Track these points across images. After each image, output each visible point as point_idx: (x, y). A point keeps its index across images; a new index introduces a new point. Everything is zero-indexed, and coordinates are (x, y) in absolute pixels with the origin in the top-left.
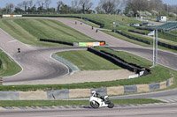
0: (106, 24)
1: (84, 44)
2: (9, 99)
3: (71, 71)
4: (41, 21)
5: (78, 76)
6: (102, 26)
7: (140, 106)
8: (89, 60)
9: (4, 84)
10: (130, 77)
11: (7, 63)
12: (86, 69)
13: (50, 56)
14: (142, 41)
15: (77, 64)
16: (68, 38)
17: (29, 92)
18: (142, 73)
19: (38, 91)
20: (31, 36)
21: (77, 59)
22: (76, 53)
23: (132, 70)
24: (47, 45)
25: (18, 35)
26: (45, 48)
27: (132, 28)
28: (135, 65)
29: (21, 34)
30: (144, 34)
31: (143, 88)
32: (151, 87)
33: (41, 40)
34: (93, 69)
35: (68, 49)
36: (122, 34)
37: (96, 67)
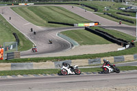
0: (99, 8)
1: (82, 25)
2: (25, 68)
3: (72, 46)
4: (48, 8)
5: (78, 49)
6: (96, 10)
7: (127, 72)
8: (86, 37)
9: (21, 57)
10: (119, 50)
11: (23, 41)
12: (84, 44)
13: (56, 35)
14: (127, 21)
15: (78, 40)
16: (69, 21)
17: (41, 63)
18: (127, 46)
19: (47, 62)
20: (41, 19)
21: (77, 36)
22: (76, 32)
23: (120, 44)
24: (53, 26)
25: (31, 19)
26: (52, 28)
27: (119, 11)
28: (122, 40)
29: (33, 18)
30: (129, 15)
31: (129, 58)
32: (135, 57)
33: (49, 22)
34: (90, 44)
35: (70, 29)
36: (111, 16)
37: (92, 42)
